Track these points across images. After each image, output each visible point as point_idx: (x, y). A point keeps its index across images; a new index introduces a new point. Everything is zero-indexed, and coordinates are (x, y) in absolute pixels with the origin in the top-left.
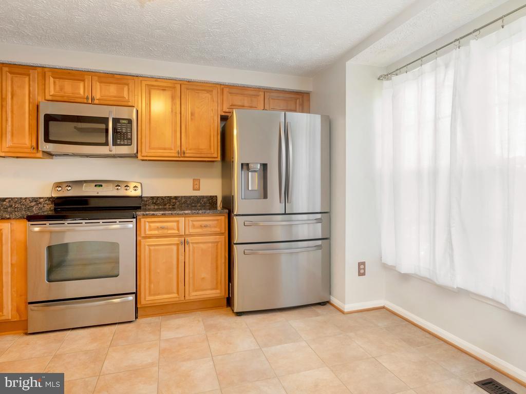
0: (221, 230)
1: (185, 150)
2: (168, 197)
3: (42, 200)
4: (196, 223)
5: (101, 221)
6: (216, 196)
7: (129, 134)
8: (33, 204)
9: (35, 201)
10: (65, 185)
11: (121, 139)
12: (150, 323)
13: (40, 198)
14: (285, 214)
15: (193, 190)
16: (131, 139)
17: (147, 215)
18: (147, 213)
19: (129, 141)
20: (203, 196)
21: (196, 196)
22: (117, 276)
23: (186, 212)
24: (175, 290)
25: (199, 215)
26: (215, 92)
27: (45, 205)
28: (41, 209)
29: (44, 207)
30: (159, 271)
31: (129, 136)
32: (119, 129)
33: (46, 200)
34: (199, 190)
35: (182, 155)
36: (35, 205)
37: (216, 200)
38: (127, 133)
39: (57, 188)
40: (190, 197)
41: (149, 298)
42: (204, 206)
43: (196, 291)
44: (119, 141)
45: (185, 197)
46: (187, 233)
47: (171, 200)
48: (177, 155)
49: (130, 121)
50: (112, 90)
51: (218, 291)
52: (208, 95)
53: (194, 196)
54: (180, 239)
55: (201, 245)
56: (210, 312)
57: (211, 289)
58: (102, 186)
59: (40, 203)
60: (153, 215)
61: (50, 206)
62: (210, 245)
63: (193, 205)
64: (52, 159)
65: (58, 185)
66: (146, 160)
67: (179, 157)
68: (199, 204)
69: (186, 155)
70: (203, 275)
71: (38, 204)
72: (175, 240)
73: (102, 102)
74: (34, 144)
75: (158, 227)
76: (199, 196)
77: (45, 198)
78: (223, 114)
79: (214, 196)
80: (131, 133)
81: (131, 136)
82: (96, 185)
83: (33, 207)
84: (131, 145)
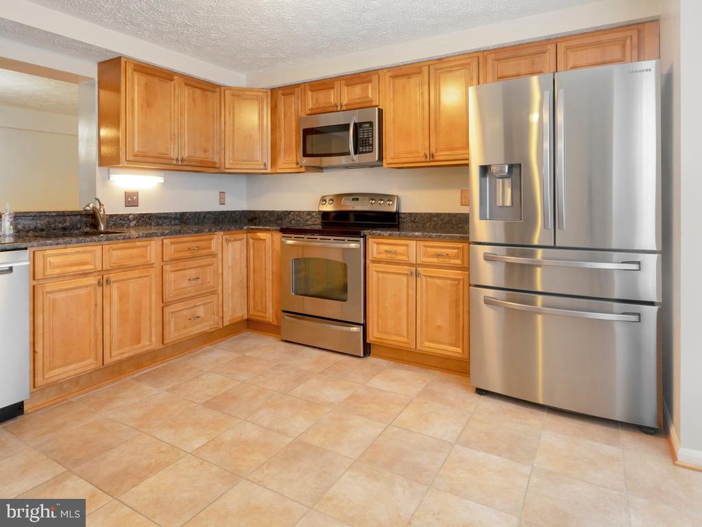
0: (463, 263)
1: (434, 151)
2: (428, 214)
3: (313, 214)
4: (430, 250)
5: (332, 238)
7: (371, 139)
8: (308, 217)
9: (310, 215)
10: (328, 199)
11: (363, 146)
12: (375, 365)
13: (313, 212)
14: (554, 247)
15: (461, 205)
16: (372, 145)
19: (371, 147)
22: (345, 301)
23: (417, 234)
24: (405, 333)
25: (432, 239)
27: (316, 219)
31: (371, 142)
32: (361, 134)
35: (431, 159)
38: (368, 138)
39: (323, 203)
40: (455, 215)
41: (377, 335)
43: (430, 341)
44: (361, 148)
45: (449, 214)
46: (419, 262)
47: (432, 218)
48: (424, 159)
49: (371, 124)
50: (357, 91)
51: (459, 350)
54: (411, 268)
55: (437, 281)
56: (446, 376)
57: (451, 345)
58: (357, 199)
60: (380, 235)
61: (319, 220)
62: (449, 282)
63: (460, 225)
64: (322, 172)
65: (323, 199)
66: (404, 168)
67: (427, 162)
69: (436, 158)
70: (440, 322)
71: (312, 218)
72: (405, 269)
73: (349, 107)
80: (372, 137)
81: (373, 140)
82: (353, 199)
83: (308, 220)
84: (371, 152)
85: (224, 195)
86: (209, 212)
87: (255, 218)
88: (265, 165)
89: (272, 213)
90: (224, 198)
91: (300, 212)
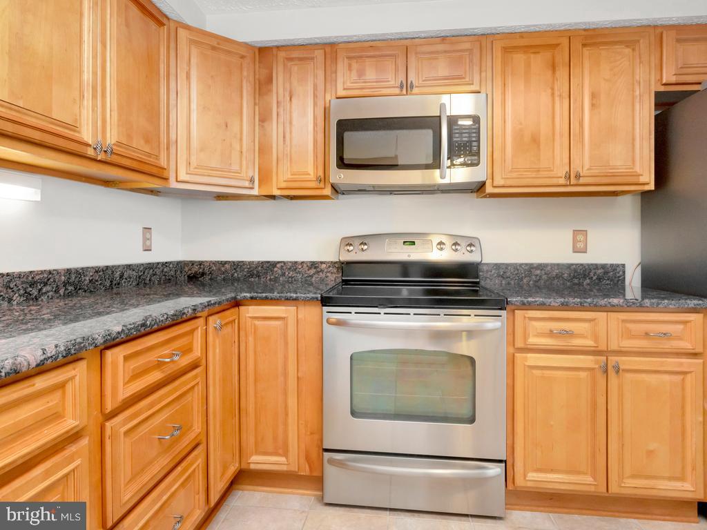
0: (694, 346)
1: (579, 170)
3: (324, 266)
6: (624, 266)
7: (475, 144)
8: (313, 271)
9: (315, 268)
10: (357, 242)
13: (322, 263)
15: (574, 252)
16: (478, 154)
17: (529, 303)
18: (530, 299)
19: (473, 158)
20: (596, 265)
21: (582, 265)
24: (587, 467)
26: (643, 44)
27: (328, 274)
28: (323, 280)
29: (327, 277)
30: (552, 423)
31: (475, 148)
32: (457, 135)
33: (329, 267)
34: (586, 252)
35: (573, 181)
36: (314, 274)
37: (624, 272)
38: (470, 142)
39: (348, 248)
40: (568, 267)
41: (532, 476)
42: (598, 284)
46: (613, 346)
48: (562, 181)
49: (476, 120)
52: (627, 51)
53: (577, 265)
54: (597, 358)
58: (413, 243)
59: (322, 271)
60: (543, 304)
61: (334, 276)
63: (576, 281)
64: (338, 199)
65: (347, 242)
67: (566, 186)
68: (588, 281)
69: (582, 181)
70: (651, 445)
71: (319, 272)
72: (588, 361)
73: (425, 90)
74: (321, 173)
75: (551, 331)
76: (588, 265)
77: (328, 262)
78: (662, 89)
79: (618, 266)
80: (479, 141)
81: (479, 146)
82: (404, 242)
83: (312, 276)
84: (477, 164)
85: (151, 234)
86: (129, 267)
87: (203, 274)
88: (252, 180)
89: (237, 265)
90: (150, 239)
91: (296, 262)
